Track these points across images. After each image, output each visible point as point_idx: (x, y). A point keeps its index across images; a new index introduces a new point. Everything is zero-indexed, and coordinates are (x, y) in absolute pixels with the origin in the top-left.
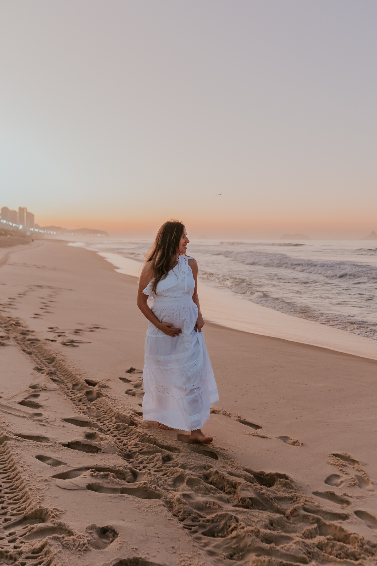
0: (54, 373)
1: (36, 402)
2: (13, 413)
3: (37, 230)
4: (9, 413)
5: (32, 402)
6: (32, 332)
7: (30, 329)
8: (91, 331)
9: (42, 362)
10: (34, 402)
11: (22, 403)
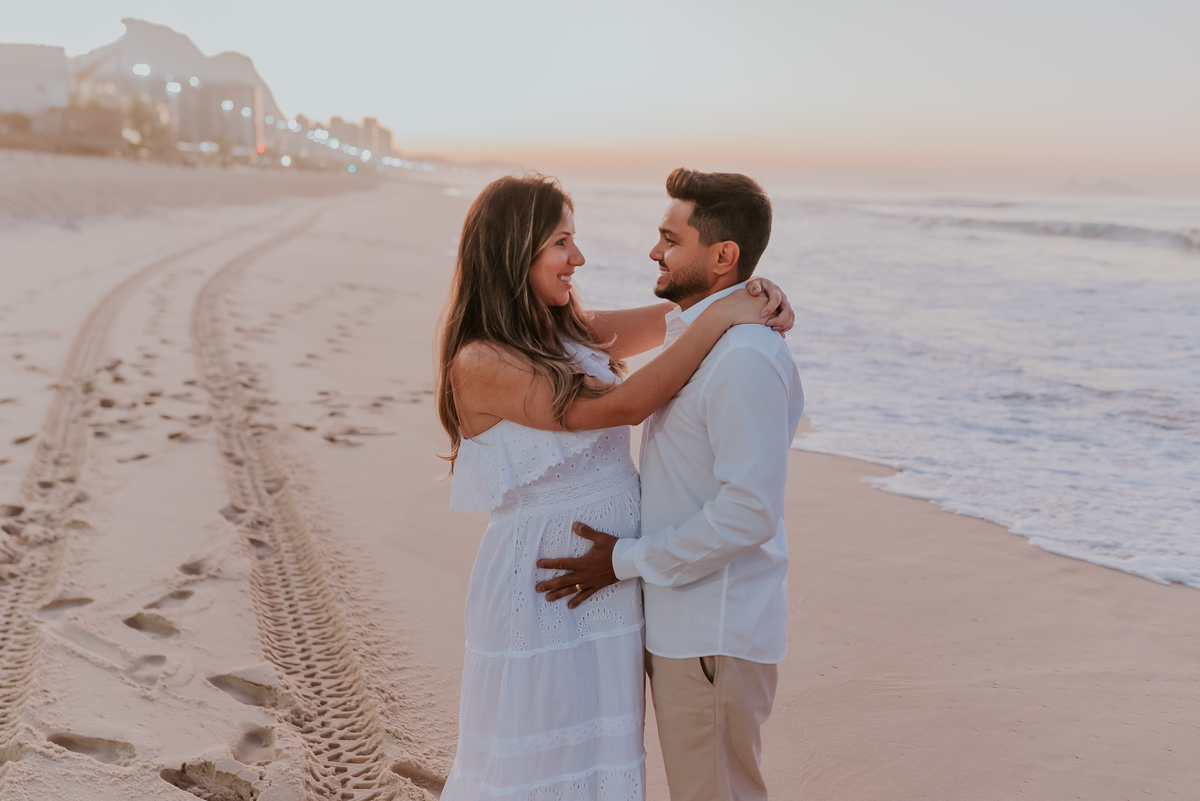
0: (266, 522)
1: (169, 619)
2: (92, 654)
3: (396, 163)
4: (81, 656)
5: (158, 617)
6: (274, 404)
7: (271, 397)
8: (414, 401)
9: (255, 487)
10: (164, 619)
11: (134, 622)
